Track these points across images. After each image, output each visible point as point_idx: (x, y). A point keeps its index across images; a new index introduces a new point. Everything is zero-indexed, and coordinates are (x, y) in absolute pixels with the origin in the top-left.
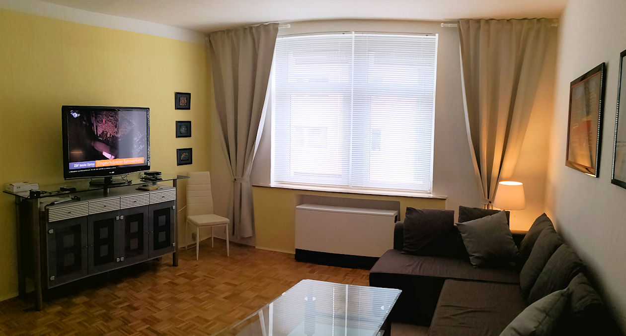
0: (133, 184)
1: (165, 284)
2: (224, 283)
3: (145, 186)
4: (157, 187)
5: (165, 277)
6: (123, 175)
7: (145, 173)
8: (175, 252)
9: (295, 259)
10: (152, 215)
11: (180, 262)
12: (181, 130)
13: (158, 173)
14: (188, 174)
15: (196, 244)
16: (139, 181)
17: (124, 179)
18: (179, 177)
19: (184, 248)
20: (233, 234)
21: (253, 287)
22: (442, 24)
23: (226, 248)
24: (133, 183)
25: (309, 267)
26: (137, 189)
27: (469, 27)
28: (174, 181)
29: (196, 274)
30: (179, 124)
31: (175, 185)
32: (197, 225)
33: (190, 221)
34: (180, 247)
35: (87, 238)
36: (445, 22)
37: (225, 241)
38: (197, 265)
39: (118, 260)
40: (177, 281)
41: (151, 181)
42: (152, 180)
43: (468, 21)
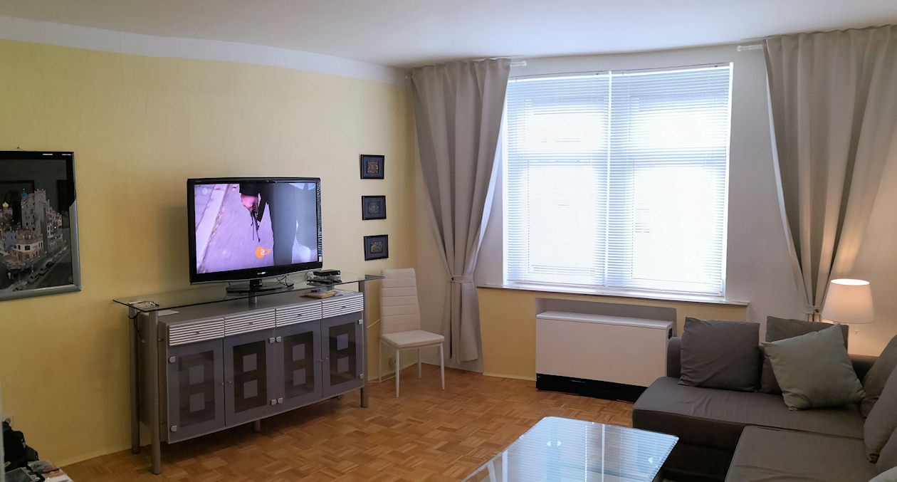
0: (295, 289)
1: (349, 435)
2: (437, 429)
3: (316, 291)
4: (333, 293)
5: (350, 424)
6: (280, 277)
7: (315, 273)
8: (363, 386)
9: (537, 387)
10: (326, 334)
11: (371, 401)
12: (370, 209)
13: (336, 273)
14: (382, 272)
15: (395, 374)
16: (304, 285)
17: (282, 281)
18: (368, 277)
19: (378, 380)
20: (451, 357)
21: (478, 431)
22: (739, 47)
23: (440, 377)
24: (295, 287)
25: (554, 399)
26: (302, 297)
27: (781, 47)
28: (361, 283)
29: (395, 418)
30: (366, 200)
31: (361, 289)
32: (395, 347)
33: (385, 340)
34: (370, 378)
35: (223, 370)
36: (742, 44)
37: (440, 367)
38: (397, 405)
39: (274, 402)
40: (365, 430)
41: (324, 285)
42: (327, 283)
43: (778, 39)
